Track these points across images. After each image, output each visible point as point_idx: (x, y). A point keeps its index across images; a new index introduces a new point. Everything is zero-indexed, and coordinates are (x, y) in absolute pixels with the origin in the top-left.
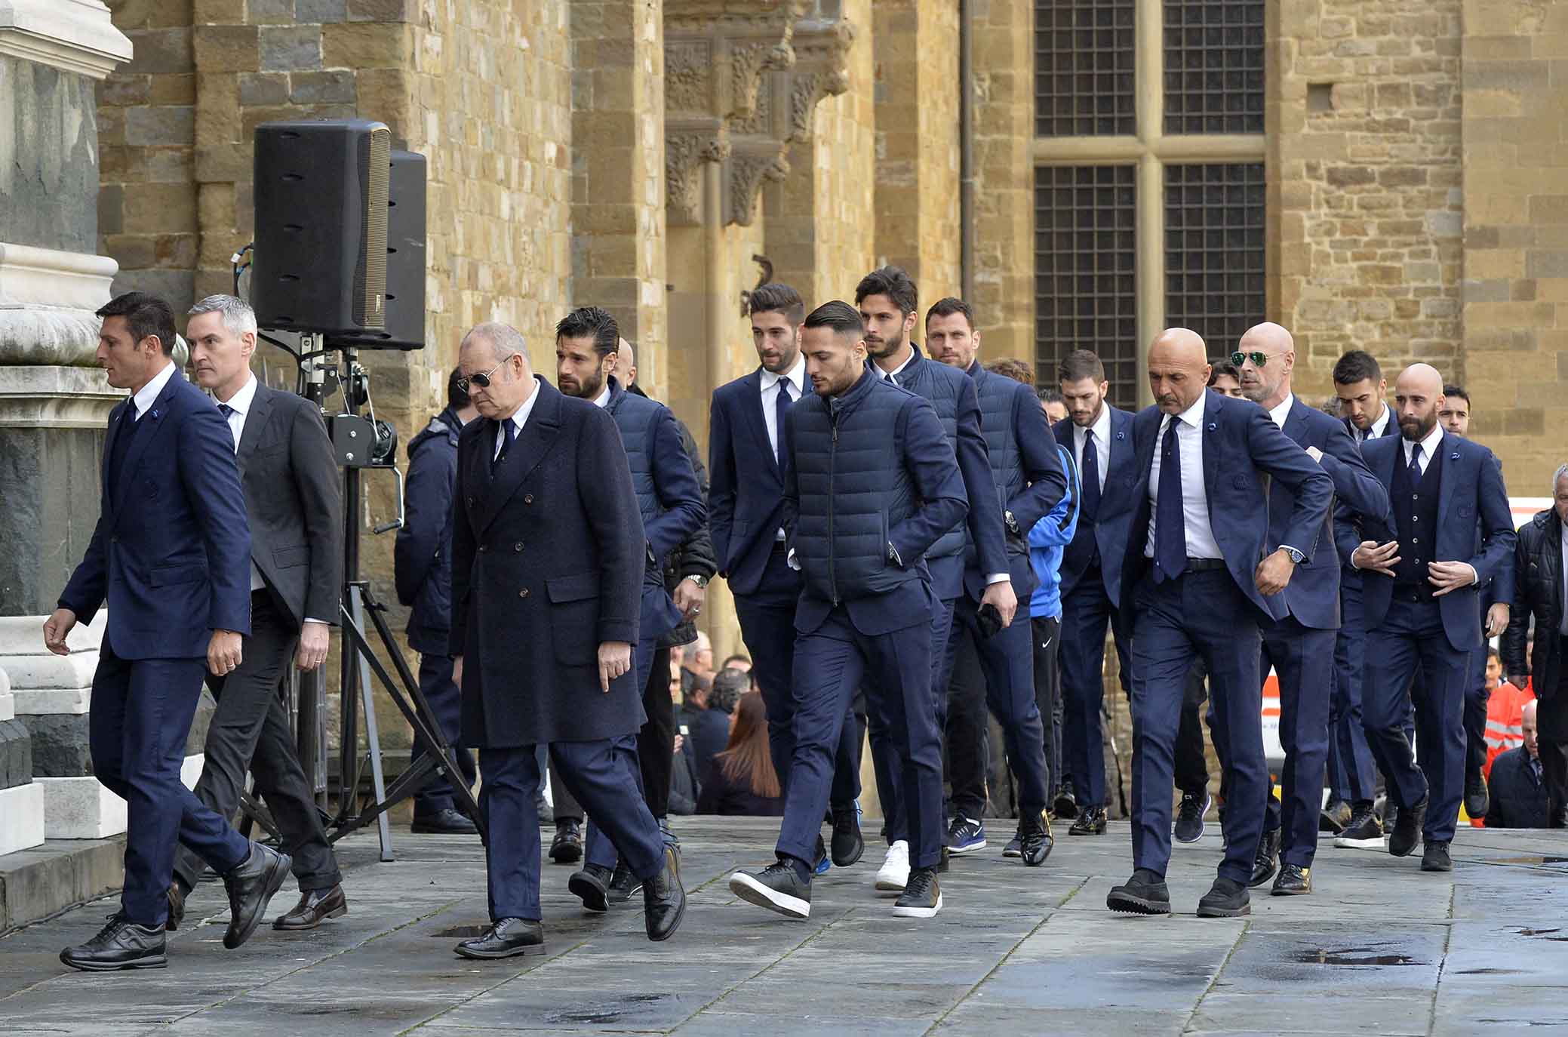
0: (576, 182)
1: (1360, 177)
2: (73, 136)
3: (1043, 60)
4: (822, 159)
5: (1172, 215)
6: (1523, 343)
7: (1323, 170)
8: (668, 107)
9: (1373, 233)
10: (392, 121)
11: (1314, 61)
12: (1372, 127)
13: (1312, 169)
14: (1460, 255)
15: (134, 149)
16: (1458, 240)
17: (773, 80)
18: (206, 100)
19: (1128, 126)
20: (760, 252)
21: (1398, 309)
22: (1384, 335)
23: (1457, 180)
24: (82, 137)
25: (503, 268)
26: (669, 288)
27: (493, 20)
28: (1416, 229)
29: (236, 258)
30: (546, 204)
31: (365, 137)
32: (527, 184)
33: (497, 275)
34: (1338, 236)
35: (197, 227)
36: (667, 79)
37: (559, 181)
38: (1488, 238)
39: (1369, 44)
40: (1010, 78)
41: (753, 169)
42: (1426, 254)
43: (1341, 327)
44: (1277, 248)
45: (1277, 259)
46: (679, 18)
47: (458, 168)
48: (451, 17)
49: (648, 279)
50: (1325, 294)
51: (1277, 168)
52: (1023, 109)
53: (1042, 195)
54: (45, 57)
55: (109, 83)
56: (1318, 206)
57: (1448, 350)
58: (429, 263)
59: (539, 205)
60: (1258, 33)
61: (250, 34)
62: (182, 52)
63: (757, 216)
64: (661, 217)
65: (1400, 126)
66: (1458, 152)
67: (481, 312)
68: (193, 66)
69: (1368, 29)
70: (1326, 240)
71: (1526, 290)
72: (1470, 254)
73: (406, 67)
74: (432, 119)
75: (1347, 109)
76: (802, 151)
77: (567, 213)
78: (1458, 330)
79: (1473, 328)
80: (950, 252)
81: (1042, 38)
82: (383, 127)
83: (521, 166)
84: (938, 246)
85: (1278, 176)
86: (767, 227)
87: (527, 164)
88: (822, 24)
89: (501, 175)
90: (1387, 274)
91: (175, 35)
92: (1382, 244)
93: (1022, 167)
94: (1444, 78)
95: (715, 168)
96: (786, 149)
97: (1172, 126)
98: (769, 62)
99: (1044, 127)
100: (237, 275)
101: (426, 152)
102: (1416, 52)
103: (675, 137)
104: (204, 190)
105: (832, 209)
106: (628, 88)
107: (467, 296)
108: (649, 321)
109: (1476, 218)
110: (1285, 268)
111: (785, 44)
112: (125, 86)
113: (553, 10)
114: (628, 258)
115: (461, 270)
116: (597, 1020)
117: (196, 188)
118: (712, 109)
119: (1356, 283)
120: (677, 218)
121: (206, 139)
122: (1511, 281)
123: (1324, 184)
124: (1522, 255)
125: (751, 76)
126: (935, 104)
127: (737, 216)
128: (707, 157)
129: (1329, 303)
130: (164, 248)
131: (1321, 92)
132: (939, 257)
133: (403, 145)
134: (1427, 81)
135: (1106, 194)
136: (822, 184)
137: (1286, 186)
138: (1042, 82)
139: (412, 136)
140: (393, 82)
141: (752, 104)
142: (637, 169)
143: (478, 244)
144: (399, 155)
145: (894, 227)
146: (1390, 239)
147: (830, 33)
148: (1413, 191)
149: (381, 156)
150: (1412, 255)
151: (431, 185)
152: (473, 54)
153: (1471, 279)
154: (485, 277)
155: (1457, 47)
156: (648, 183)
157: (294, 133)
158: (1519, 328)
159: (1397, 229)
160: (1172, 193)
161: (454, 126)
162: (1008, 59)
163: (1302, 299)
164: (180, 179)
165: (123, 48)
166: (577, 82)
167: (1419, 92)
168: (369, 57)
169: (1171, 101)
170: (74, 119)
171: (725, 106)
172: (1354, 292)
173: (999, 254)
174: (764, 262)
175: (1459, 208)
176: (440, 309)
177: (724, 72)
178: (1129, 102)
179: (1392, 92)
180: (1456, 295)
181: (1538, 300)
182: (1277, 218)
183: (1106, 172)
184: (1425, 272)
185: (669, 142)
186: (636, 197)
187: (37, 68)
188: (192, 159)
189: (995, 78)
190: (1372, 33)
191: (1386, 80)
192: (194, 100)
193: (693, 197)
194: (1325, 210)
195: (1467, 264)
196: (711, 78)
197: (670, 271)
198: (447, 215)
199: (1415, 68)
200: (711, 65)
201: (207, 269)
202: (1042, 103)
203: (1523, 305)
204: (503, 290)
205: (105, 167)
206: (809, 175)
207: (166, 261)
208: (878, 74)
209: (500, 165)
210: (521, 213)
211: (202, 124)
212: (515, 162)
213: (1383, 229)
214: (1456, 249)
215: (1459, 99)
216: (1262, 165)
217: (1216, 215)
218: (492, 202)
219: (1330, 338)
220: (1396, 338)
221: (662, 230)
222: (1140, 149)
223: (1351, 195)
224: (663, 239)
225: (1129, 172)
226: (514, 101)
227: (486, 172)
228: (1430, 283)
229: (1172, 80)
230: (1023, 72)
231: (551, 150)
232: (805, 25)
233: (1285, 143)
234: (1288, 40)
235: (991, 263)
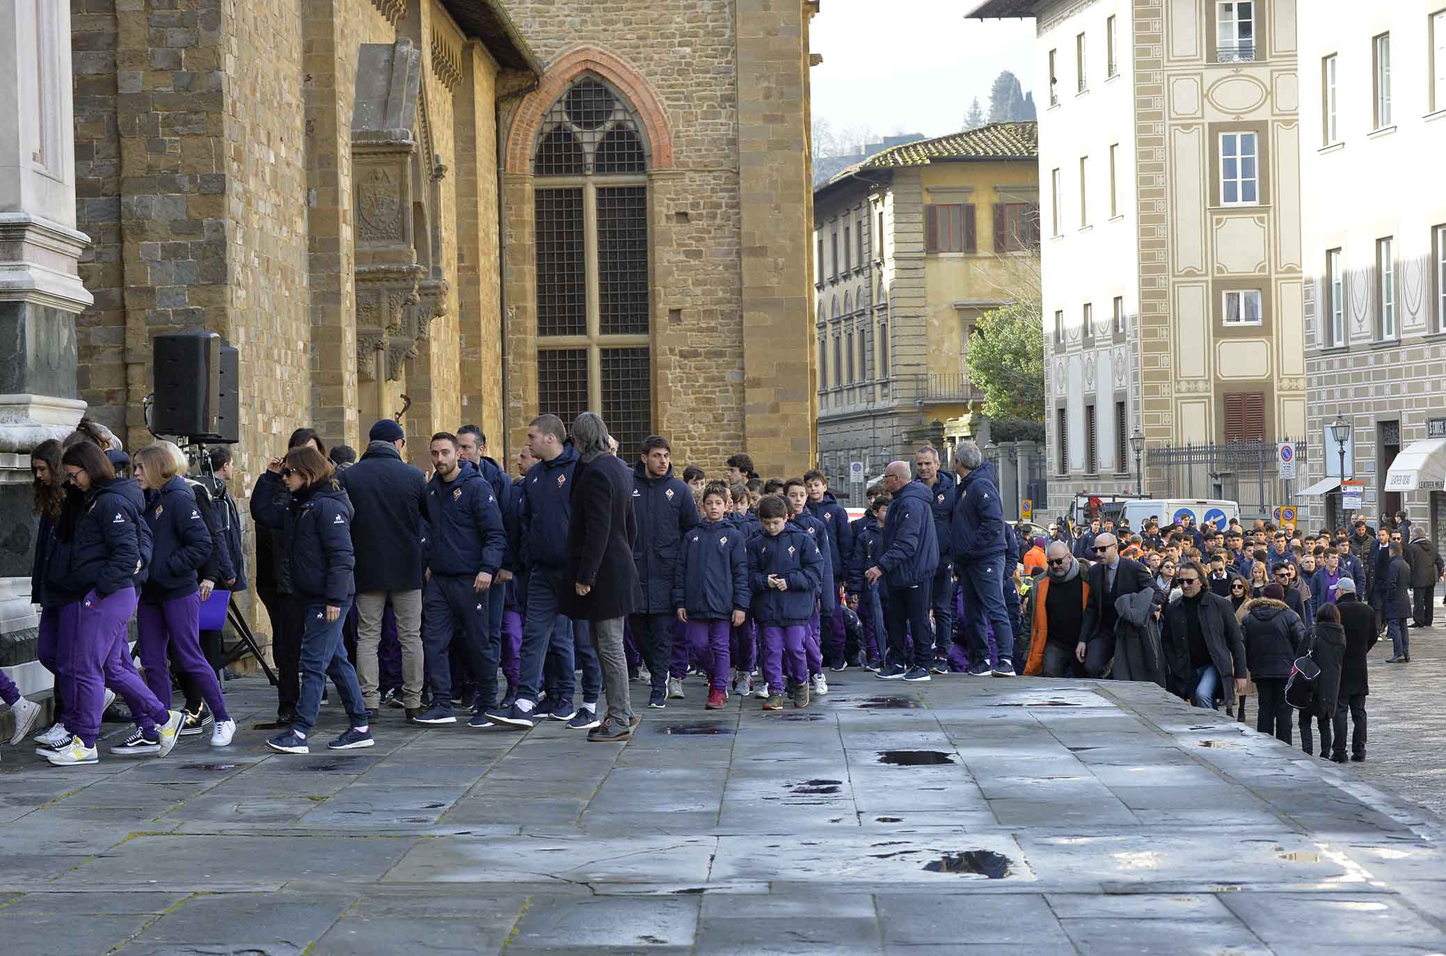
0: (313, 360)
1: (695, 354)
2: (65, 342)
3: (541, 299)
4: (434, 348)
5: (605, 373)
6: (774, 433)
7: (677, 351)
8: (358, 323)
9: (701, 381)
10: (222, 333)
11: (672, 299)
12: (701, 330)
13: (672, 351)
14: (743, 391)
15: (95, 347)
16: (742, 385)
17: (409, 311)
18: (131, 323)
19: (583, 330)
20: (404, 394)
21: (715, 417)
22: (708, 430)
23: (741, 355)
24: (69, 342)
25: (277, 403)
26: (359, 411)
27: (271, 282)
28: (722, 379)
29: (145, 400)
30: (298, 371)
31: (208, 340)
32: (289, 362)
33: (274, 406)
34: (685, 383)
35: (127, 385)
36: (357, 310)
37: (305, 360)
38: (757, 383)
39: (698, 290)
40: (525, 308)
41: (400, 353)
42: (727, 391)
43: (687, 427)
44: (656, 389)
45: (656, 394)
46: (363, 280)
47: (254, 354)
48: (251, 281)
49: (349, 407)
50: (679, 411)
51: (655, 350)
52: (532, 322)
53: (542, 364)
54: (51, 304)
55: (82, 315)
56: (675, 368)
57: (738, 437)
58: (241, 400)
59: (295, 371)
60: (645, 285)
61: (151, 291)
62: (118, 299)
63: (403, 376)
64: (355, 376)
65: (713, 329)
66: (741, 342)
67: (267, 425)
68: (124, 306)
69: (697, 283)
70: (679, 384)
71: (775, 408)
72: (748, 391)
73: (228, 306)
74: (242, 331)
75: (687, 322)
76: (424, 343)
77: (308, 376)
78: (743, 426)
79: (749, 427)
80: (497, 393)
81: (541, 288)
82: (217, 335)
83: (286, 353)
84: (492, 389)
85: (656, 355)
86: (408, 381)
87: (289, 352)
88: (433, 282)
89: (276, 357)
90: (708, 401)
91: (115, 292)
92: (706, 387)
93: (532, 351)
94: (734, 306)
95: (381, 352)
96: (416, 343)
97: (604, 330)
98: (407, 300)
99: (542, 331)
100: (145, 408)
101: (239, 347)
102: (721, 293)
103: (362, 338)
104: (131, 368)
105: (439, 372)
106: (338, 315)
107: (260, 416)
108: (350, 428)
109: (750, 374)
110: (660, 398)
111: (414, 292)
112: (90, 317)
113: (301, 277)
114: (340, 397)
115: (257, 405)
116: (326, 769)
117: (126, 366)
118: (380, 325)
119: (694, 405)
120: (363, 378)
121: (130, 342)
122: (768, 404)
123: (677, 358)
124: (773, 391)
125: (398, 308)
126: (489, 321)
127: (393, 376)
128: (377, 348)
129: (681, 415)
130: (110, 396)
131: (676, 313)
132: (492, 395)
133: (227, 344)
134: (726, 308)
135: (573, 363)
136: (434, 360)
137: (659, 359)
138: (541, 309)
139: (232, 339)
140: (222, 312)
141: (399, 322)
142: (343, 355)
143: (265, 391)
144: (225, 348)
145: (470, 380)
146: (710, 384)
147: (437, 287)
148: (720, 361)
149: (216, 350)
150: (720, 391)
151: (241, 363)
152: (262, 300)
153: (749, 403)
154: (269, 407)
155: (740, 293)
156: (349, 361)
157: (173, 339)
158: (772, 427)
159: (712, 379)
160: (604, 362)
161: (252, 334)
162: (524, 299)
163: (668, 413)
164: (117, 361)
165: (89, 298)
166: (313, 312)
167: (722, 314)
168: (210, 302)
169: (603, 318)
170: (65, 333)
171: (386, 323)
172: (693, 410)
173: (521, 393)
174: (407, 399)
175: (742, 369)
176: (247, 423)
177: (385, 306)
178: (583, 318)
179: (709, 313)
180: (742, 411)
181: (781, 412)
182: (656, 375)
183: (573, 353)
184: (727, 400)
185: (358, 340)
186: (343, 367)
187: (46, 309)
188: (124, 351)
189: (517, 308)
190: (699, 285)
191: (706, 308)
192: (125, 323)
193: (371, 367)
194: (678, 370)
195: (746, 396)
196: (379, 308)
197: (360, 404)
198: (250, 378)
199: (720, 302)
200: (378, 302)
201: (132, 405)
202: (541, 320)
203: (774, 416)
204: (278, 414)
205: (81, 356)
206: (428, 356)
207: (111, 402)
208: (461, 306)
209: (276, 352)
210: (286, 376)
211: (129, 336)
212: (283, 352)
213: (706, 379)
214: (741, 389)
215: (741, 317)
216: (648, 349)
217: (626, 373)
218: (272, 370)
219: (682, 432)
220: (713, 431)
221: (356, 383)
222: (589, 341)
223: (691, 363)
224: (356, 388)
225: (583, 353)
226: (282, 322)
227: (269, 356)
228: (729, 405)
229: (603, 308)
230: (532, 305)
231: (301, 345)
232: (424, 283)
233: (659, 338)
234: (659, 288)
235: (518, 397)
